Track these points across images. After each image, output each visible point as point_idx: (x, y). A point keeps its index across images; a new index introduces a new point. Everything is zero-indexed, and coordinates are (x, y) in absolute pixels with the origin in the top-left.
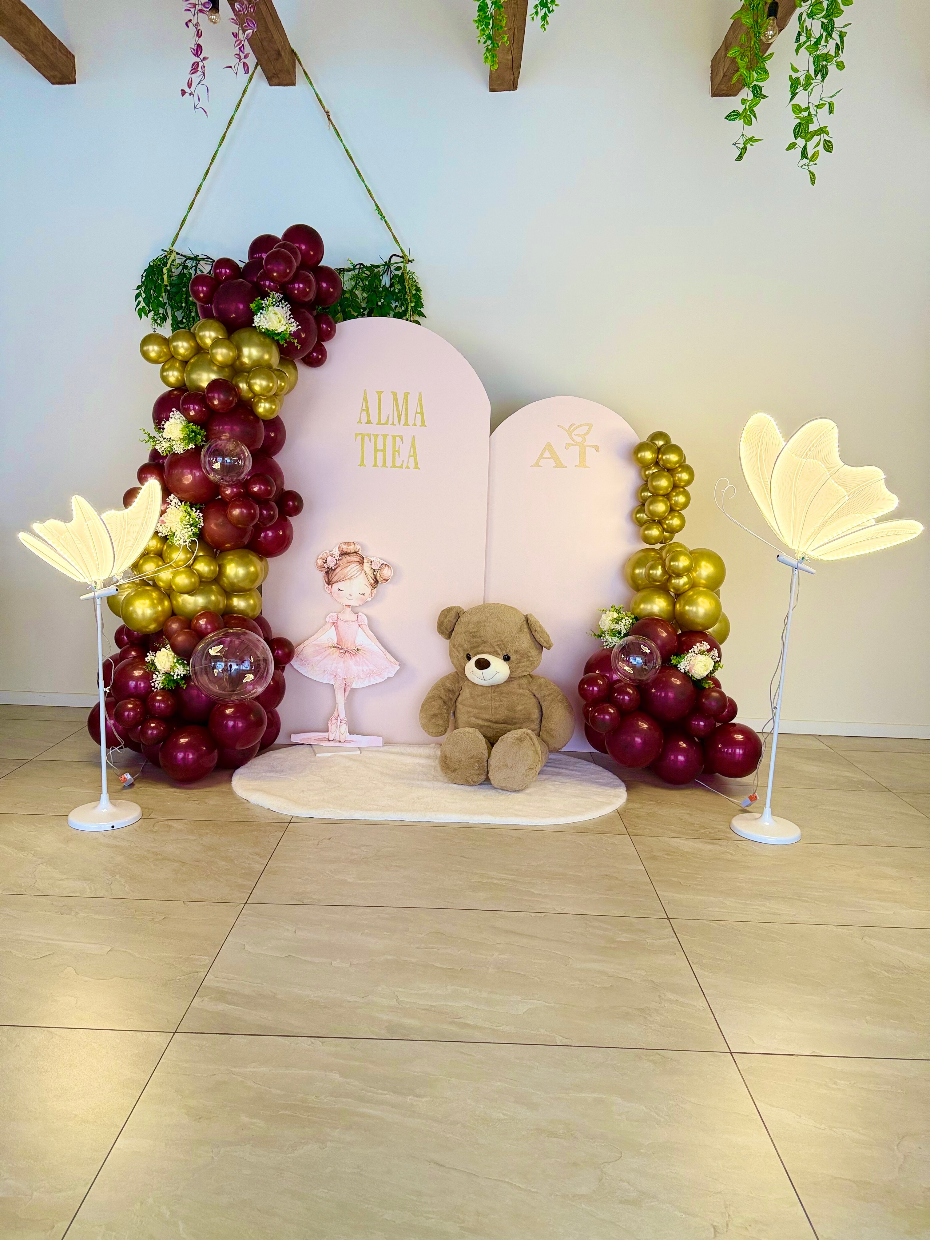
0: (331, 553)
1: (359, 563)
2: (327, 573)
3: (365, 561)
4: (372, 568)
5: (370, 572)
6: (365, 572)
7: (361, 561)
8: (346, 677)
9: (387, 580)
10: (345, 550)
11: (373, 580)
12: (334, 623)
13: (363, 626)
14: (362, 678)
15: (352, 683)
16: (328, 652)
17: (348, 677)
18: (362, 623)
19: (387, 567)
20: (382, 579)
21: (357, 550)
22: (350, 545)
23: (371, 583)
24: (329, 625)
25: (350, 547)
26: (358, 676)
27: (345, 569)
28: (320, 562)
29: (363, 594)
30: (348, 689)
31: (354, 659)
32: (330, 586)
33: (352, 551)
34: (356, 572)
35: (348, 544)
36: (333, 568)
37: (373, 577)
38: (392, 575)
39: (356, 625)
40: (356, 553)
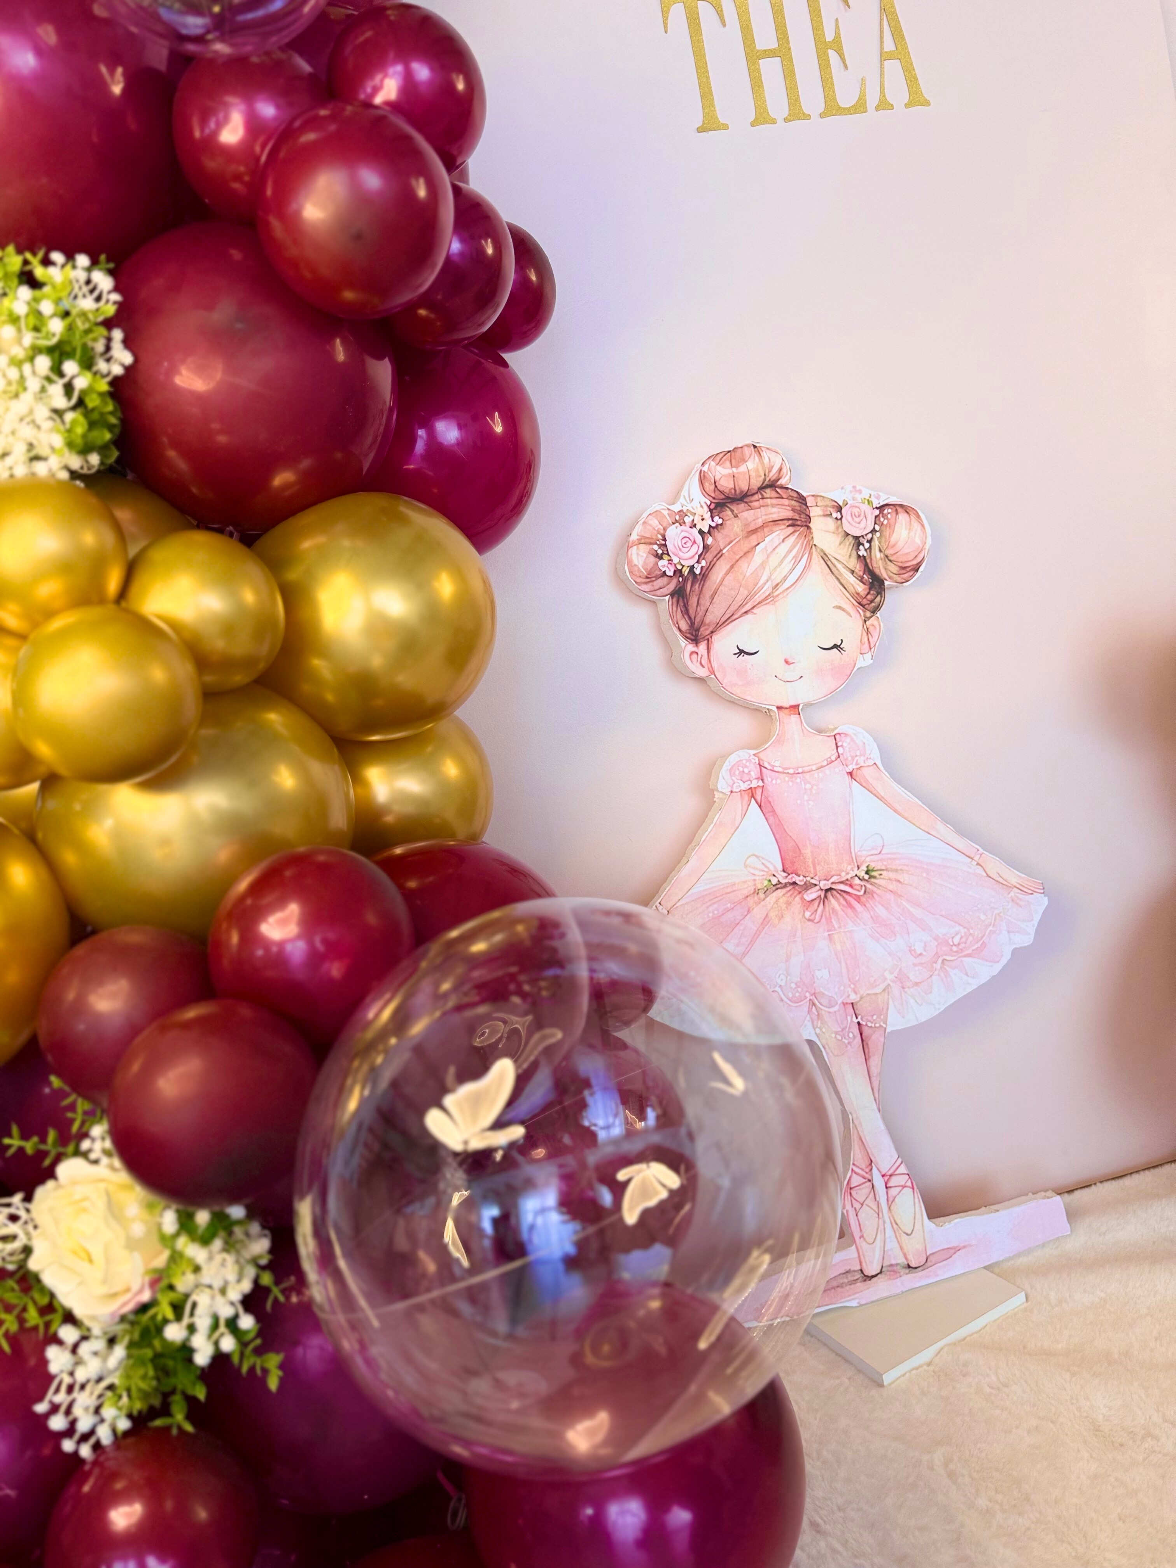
0: (676, 508)
1: (793, 523)
2: (679, 595)
3: (814, 512)
4: (848, 534)
5: (842, 553)
6: (825, 557)
7: (800, 513)
8: (853, 998)
9: (916, 569)
10: (726, 485)
11: (861, 580)
12: (752, 792)
13: (868, 773)
14: (917, 984)
15: (883, 1012)
16: (758, 913)
17: (863, 991)
18: (861, 761)
19: (902, 517)
20: (894, 568)
21: (773, 475)
22: (744, 461)
23: (856, 596)
24: (737, 803)
25: (743, 468)
26: (901, 979)
27: (743, 564)
28: (640, 557)
29: (835, 646)
30: (876, 1039)
31: (866, 915)
32: (703, 646)
33: (756, 483)
34: (787, 565)
35: (732, 455)
36: (698, 571)
37: (859, 568)
38: (929, 541)
39: (837, 775)
40: (772, 485)
